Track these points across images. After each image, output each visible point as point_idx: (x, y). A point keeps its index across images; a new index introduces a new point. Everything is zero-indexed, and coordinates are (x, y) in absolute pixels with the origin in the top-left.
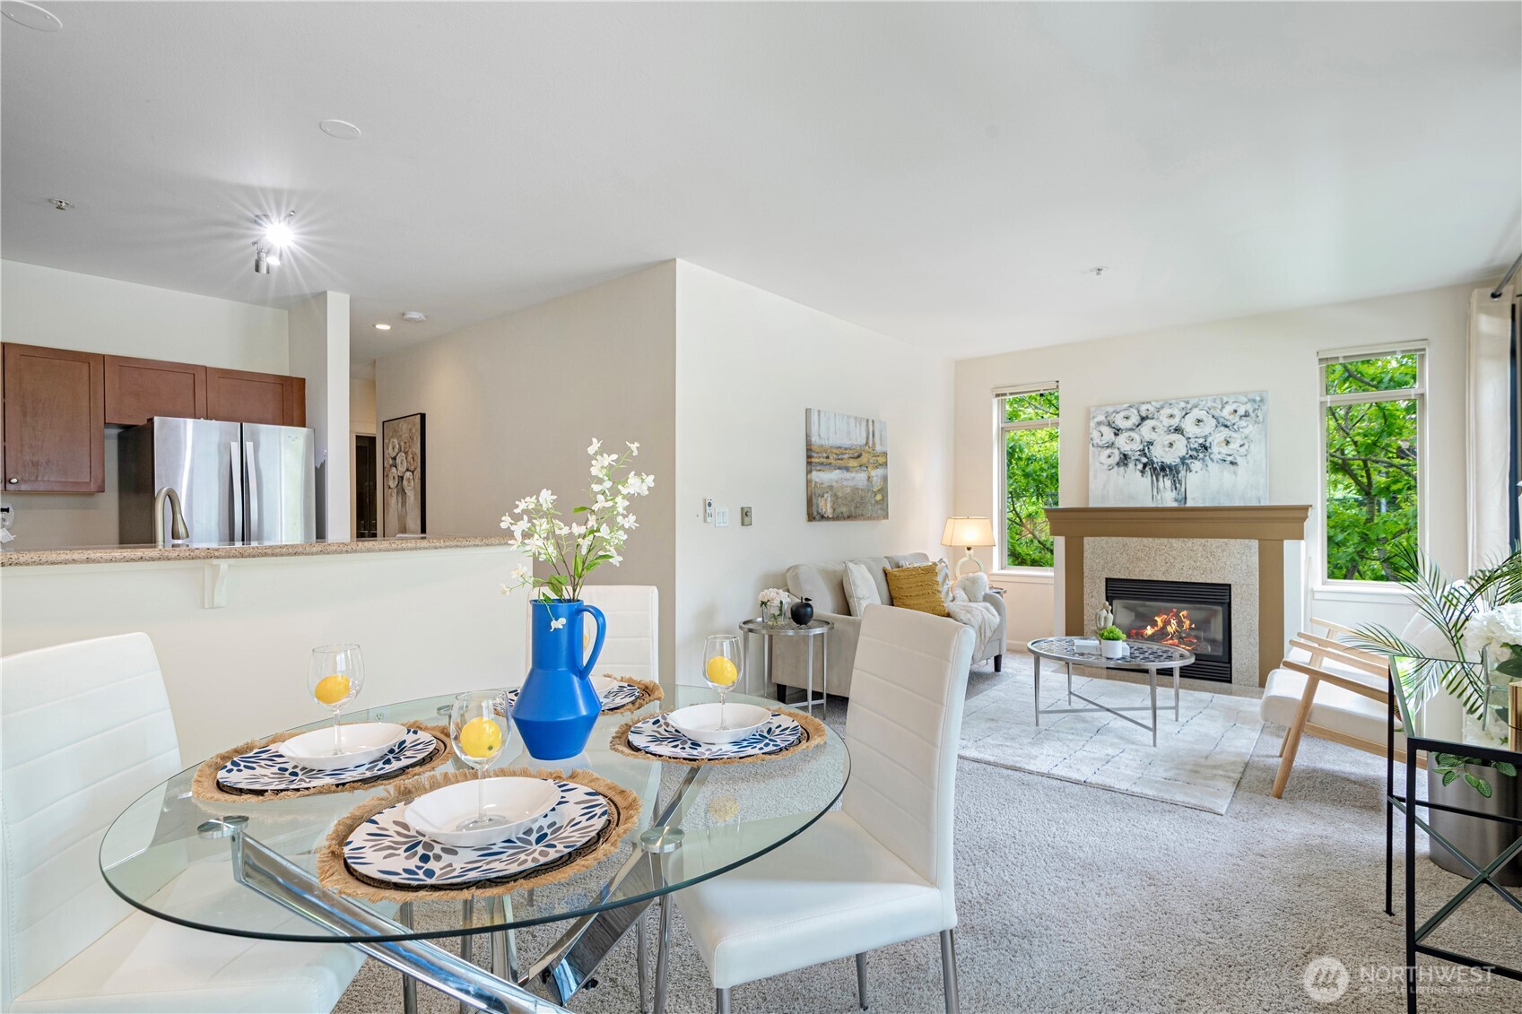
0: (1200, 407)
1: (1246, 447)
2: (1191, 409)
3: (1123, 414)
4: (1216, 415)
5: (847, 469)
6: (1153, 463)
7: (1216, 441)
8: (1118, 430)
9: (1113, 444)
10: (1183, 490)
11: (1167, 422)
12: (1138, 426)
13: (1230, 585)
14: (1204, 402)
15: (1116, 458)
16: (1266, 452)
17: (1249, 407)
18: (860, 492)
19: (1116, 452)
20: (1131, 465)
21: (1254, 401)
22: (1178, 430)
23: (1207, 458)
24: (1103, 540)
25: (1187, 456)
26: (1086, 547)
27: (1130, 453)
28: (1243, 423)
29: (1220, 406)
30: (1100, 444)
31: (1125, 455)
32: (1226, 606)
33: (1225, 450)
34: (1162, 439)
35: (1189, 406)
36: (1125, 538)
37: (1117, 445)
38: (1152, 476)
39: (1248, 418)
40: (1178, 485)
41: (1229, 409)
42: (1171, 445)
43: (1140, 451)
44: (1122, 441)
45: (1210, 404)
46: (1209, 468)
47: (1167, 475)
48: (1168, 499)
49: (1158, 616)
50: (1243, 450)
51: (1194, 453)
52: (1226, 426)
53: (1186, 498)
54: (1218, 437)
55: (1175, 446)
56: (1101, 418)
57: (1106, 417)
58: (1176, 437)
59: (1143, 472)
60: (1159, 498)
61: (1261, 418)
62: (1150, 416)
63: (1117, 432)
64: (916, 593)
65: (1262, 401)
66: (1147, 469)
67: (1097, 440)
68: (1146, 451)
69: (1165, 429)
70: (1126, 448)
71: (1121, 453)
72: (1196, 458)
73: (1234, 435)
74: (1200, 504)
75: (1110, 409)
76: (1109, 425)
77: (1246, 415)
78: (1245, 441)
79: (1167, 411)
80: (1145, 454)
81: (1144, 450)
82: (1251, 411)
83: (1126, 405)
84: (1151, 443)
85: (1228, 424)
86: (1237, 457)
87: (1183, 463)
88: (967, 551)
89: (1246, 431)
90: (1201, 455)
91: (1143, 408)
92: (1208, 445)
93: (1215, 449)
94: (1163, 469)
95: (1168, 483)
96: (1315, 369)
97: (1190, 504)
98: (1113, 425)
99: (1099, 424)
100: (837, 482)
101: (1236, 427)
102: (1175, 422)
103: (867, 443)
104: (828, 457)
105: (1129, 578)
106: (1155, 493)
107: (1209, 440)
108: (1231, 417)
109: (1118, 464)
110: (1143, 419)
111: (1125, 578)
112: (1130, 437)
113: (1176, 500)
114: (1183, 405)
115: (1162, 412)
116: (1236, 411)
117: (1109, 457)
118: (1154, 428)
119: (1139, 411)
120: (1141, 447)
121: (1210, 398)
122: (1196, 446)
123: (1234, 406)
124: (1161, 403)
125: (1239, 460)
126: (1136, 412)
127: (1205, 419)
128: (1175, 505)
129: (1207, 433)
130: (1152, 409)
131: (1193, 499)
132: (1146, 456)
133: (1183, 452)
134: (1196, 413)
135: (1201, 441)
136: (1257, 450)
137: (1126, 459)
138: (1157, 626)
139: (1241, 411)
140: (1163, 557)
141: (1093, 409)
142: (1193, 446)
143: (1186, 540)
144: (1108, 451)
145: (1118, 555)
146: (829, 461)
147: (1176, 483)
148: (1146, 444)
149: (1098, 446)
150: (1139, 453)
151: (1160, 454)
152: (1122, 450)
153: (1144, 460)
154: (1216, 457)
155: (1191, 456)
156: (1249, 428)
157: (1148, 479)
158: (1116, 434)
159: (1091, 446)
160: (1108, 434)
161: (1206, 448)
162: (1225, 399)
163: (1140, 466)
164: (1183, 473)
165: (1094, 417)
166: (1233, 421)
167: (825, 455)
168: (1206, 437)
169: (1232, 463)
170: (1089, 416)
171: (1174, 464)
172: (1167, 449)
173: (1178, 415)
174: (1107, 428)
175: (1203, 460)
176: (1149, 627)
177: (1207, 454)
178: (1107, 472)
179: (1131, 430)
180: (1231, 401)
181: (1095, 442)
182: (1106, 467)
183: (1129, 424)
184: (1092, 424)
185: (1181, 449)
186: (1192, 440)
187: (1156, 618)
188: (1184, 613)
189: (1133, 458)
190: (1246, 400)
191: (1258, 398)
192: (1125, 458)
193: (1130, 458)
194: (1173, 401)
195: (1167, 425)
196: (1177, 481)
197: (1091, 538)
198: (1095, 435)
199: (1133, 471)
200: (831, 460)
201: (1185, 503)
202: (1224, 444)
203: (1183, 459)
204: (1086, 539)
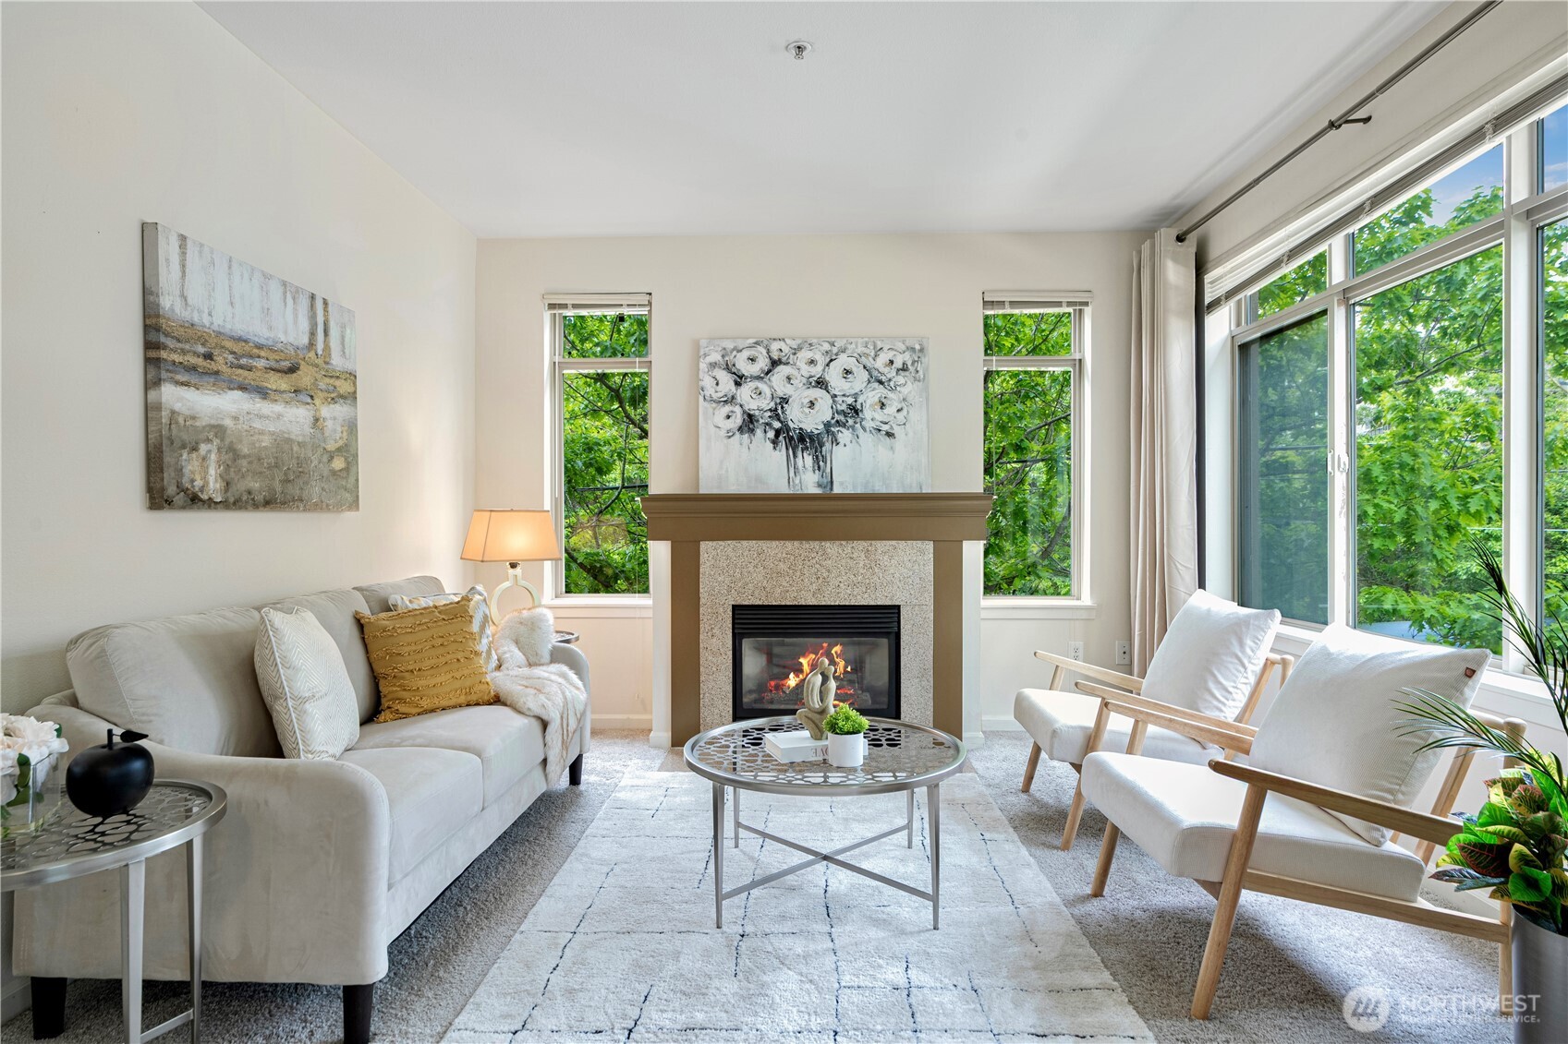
0: (849, 352)
1: (904, 412)
2: (837, 354)
3: (746, 354)
4: (869, 365)
5: (263, 393)
6: (788, 430)
7: (869, 402)
8: (741, 378)
9: (733, 397)
10: (828, 470)
11: (807, 370)
12: (767, 374)
13: (899, 606)
14: (853, 346)
15: (738, 420)
16: (928, 421)
17: (907, 357)
18: (295, 448)
19: (738, 410)
20: (759, 432)
21: (913, 349)
22: (821, 383)
23: (858, 426)
24: (728, 547)
25: (833, 422)
26: (703, 557)
27: (757, 413)
28: (900, 380)
29: (873, 354)
30: (715, 396)
31: (750, 416)
32: (893, 637)
33: (879, 415)
34: (800, 395)
35: (835, 350)
36: (760, 543)
37: (739, 400)
38: (787, 449)
39: (907, 373)
40: (821, 463)
41: (884, 358)
42: (812, 404)
43: (770, 410)
44: (745, 393)
45: (861, 349)
46: (860, 441)
47: (807, 448)
48: (809, 483)
49: (804, 655)
50: (900, 416)
51: (841, 418)
52: (881, 382)
53: (832, 482)
54: (870, 397)
55: (817, 407)
56: (716, 357)
57: (723, 356)
58: (818, 393)
59: (775, 442)
60: (797, 481)
61: (921, 373)
62: (784, 359)
63: (739, 380)
64: (433, 662)
65: (922, 350)
66: (781, 438)
67: (710, 391)
68: (780, 411)
69: (804, 380)
70: (753, 405)
71: (744, 412)
72: (844, 425)
73: (891, 395)
74: (849, 490)
75: (730, 345)
76: (728, 369)
77: (904, 369)
78: (903, 405)
79: (805, 355)
80: (778, 415)
81: (776, 410)
82: (909, 363)
83: (752, 341)
84: (785, 400)
85: (884, 379)
86: (894, 426)
87: (828, 432)
88: (511, 571)
89: (905, 390)
90: (851, 422)
91: (775, 346)
92: (859, 407)
93: (867, 414)
94: (802, 439)
95: (809, 460)
96: (977, 315)
97: (837, 490)
98: (734, 370)
99: (713, 365)
100: (236, 418)
101: (892, 384)
102: (817, 371)
103: (311, 345)
104: (209, 356)
105: (766, 603)
106: (792, 474)
107: (860, 400)
108: (886, 370)
109: (740, 429)
110: (775, 363)
111: (760, 603)
112: (756, 388)
113: (820, 485)
114: (826, 347)
115: (800, 355)
116: (892, 362)
117: (728, 417)
118: (789, 378)
119: (768, 352)
120: (772, 405)
121: (860, 341)
122: (844, 407)
123: (890, 355)
124: (799, 341)
125: (897, 430)
126: (764, 352)
127: (854, 370)
128: (818, 491)
129: (857, 390)
130: (786, 350)
131: (842, 484)
132: (779, 420)
133: (827, 416)
134: (844, 361)
135: (850, 400)
136: (917, 416)
137: (752, 423)
138: (802, 671)
139: (898, 364)
140: (814, 570)
141: (703, 343)
142: (840, 408)
143: (844, 543)
144: (727, 408)
145: (751, 569)
146: (214, 366)
147: (819, 460)
148: (778, 401)
149: (712, 400)
150: (769, 414)
151: (798, 417)
152: (746, 408)
153: (777, 425)
154: (869, 424)
155: (837, 421)
156: (908, 388)
157: (780, 455)
158: (738, 384)
159: (701, 399)
160: (727, 382)
161: (857, 412)
162: (879, 345)
163: (771, 434)
164: (827, 446)
165: (705, 355)
166: (889, 376)
167: (201, 350)
168: (856, 396)
169: (889, 435)
170: (697, 355)
171: (816, 432)
172: (807, 410)
173: (821, 360)
174: (725, 373)
175: (853, 427)
176: (792, 675)
177: (858, 420)
178: (726, 441)
179: (759, 378)
180: (885, 349)
181: (707, 394)
182: (723, 433)
183: (754, 369)
184: (703, 366)
185: (824, 412)
186: (839, 399)
187: (801, 660)
188: (837, 649)
189: (761, 421)
190: (904, 348)
191: (917, 347)
192: (749, 422)
193: (758, 421)
194: (814, 341)
195: (807, 375)
196: (820, 458)
197: (710, 543)
198: (707, 382)
199: (761, 439)
200: (219, 363)
201: (831, 489)
202: (878, 407)
203: (827, 425)
204: (704, 545)
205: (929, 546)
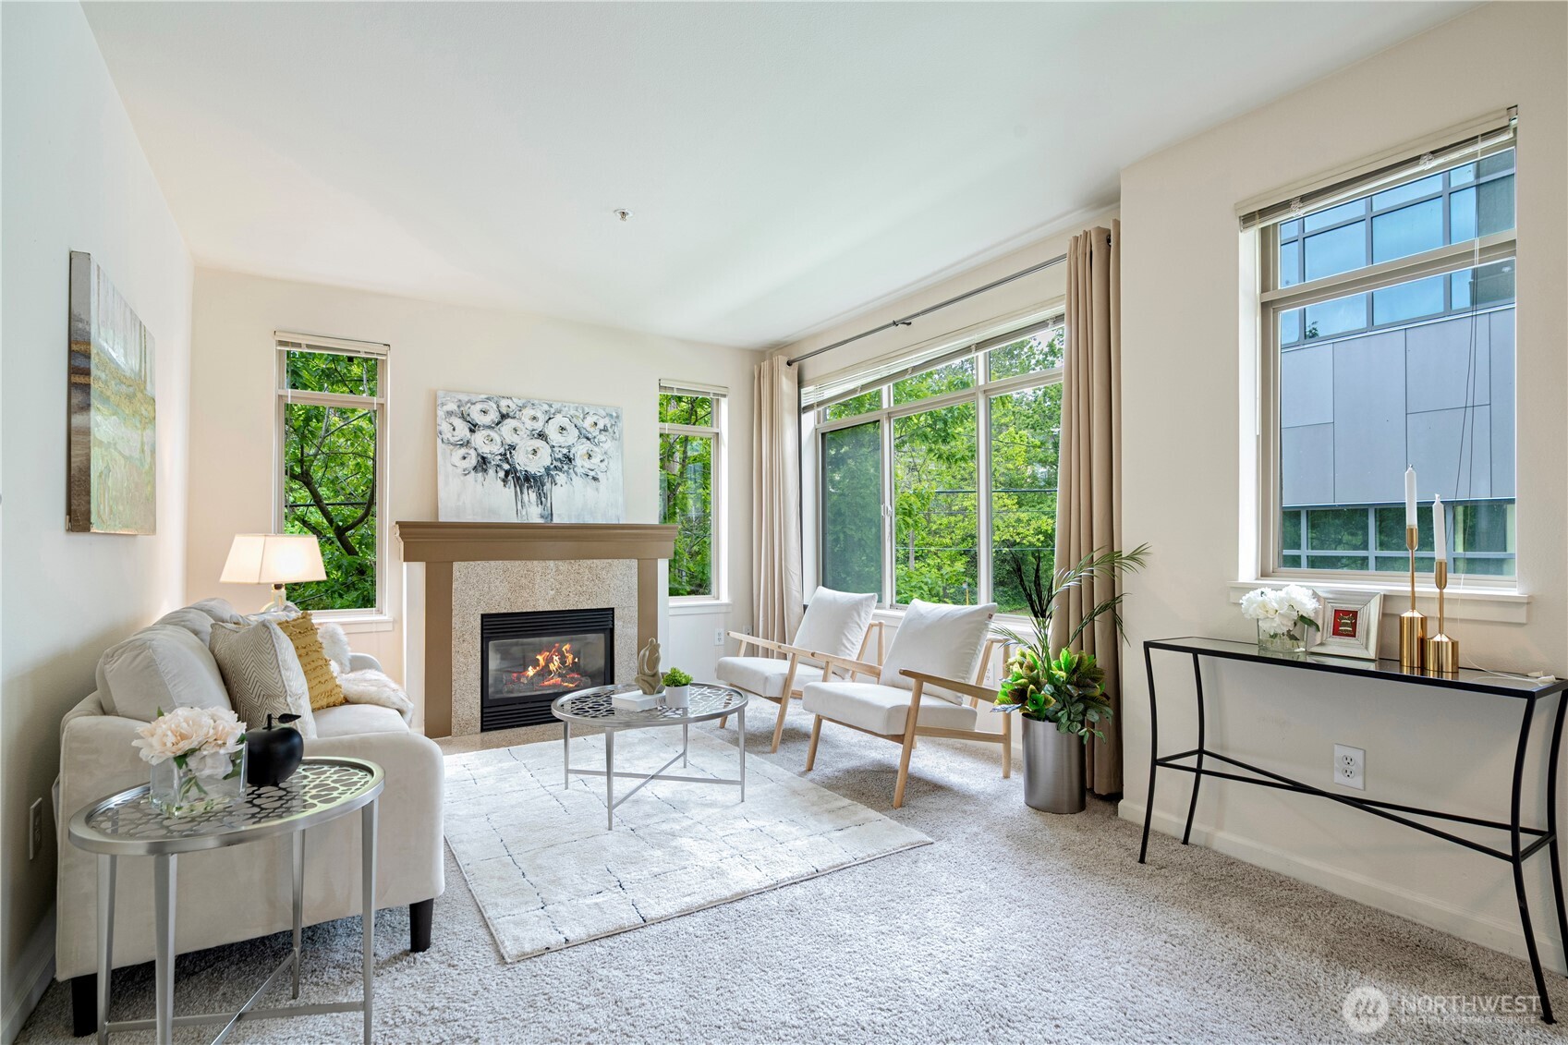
0: (563, 413)
1: (606, 463)
2: (554, 414)
3: (479, 407)
4: (578, 425)
6: (516, 471)
7: (579, 453)
8: (475, 426)
9: (468, 442)
10: (549, 505)
11: (530, 424)
12: (497, 424)
13: (613, 609)
14: (567, 409)
15: (473, 461)
16: (623, 470)
17: (607, 421)
19: (473, 452)
20: (491, 472)
21: (611, 416)
22: (542, 436)
23: (571, 471)
24: (479, 566)
25: (552, 467)
26: (456, 574)
27: (489, 456)
28: (602, 437)
29: (581, 416)
30: (452, 440)
31: (483, 458)
32: (608, 632)
33: (587, 464)
34: (525, 444)
35: (553, 411)
36: (506, 562)
37: (473, 445)
38: (515, 487)
39: (607, 433)
40: (543, 499)
41: (590, 420)
42: (535, 452)
43: (501, 454)
44: (479, 439)
45: (572, 412)
46: (574, 483)
47: (532, 487)
48: (533, 514)
49: (540, 654)
50: (603, 465)
51: (559, 464)
52: (588, 439)
53: (552, 514)
54: (580, 449)
55: (539, 454)
56: (452, 407)
57: (459, 407)
58: (539, 443)
59: (505, 481)
60: (524, 513)
61: (617, 434)
62: (511, 414)
63: (473, 428)
65: (617, 417)
66: (510, 477)
67: (447, 435)
68: (508, 456)
69: (529, 433)
70: (486, 450)
71: (478, 455)
72: (561, 470)
73: (596, 449)
74: (566, 521)
75: (465, 398)
76: (463, 417)
77: (605, 430)
78: (605, 457)
79: (528, 412)
80: (507, 459)
81: (505, 454)
82: (609, 426)
83: (484, 396)
84: (512, 447)
85: (590, 436)
86: (599, 473)
87: (548, 474)
88: (274, 591)
89: (606, 446)
90: (566, 467)
91: (503, 403)
92: (572, 456)
93: (578, 462)
94: (527, 479)
95: (533, 496)
96: (656, 395)
97: (556, 520)
98: (468, 419)
99: (450, 414)
101: (596, 440)
102: (539, 426)
105: (510, 611)
106: (519, 507)
107: (573, 451)
108: (592, 430)
109: (475, 468)
110: (504, 417)
111: (505, 611)
112: (488, 436)
113: (542, 517)
114: (546, 407)
115: (524, 411)
116: (596, 424)
117: (464, 458)
118: (515, 430)
119: (498, 407)
120: (502, 450)
121: (572, 405)
122: (560, 456)
123: (594, 419)
124: (524, 401)
125: (600, 476)
126: (495, 406)
127: (568, 427)
128: (541, 521)
129: (570, 444)
130: (513, 406)
131: (559, 515)
132: (508, 462)
133: (547, 462)
134: (559, 420)
135: (565, 451)
136: (615, 466)
137: (485, 463)
138: (539, 666)
139: (601, 426)
140: (549, 583)
141: (440, 393)
142: (557, 456)
144: (463, 451)
145: (498, 583)
147: (541, 496)
148: (507, 447)
149: (449, 443)
150: (500, 457)
151: (524, 461)
152: (480, 451)
153: (506, 467)
154: (579, 470)
155: (555, 467)
156: (608, 445)
157: (510, 491)
158: (472, 431)
159: (439, 441)
160: (462, 430)
161: (570, 460)
162: (587, 410)
163: (502, 474)
164: (547, 486)
165: (443, 404)
166: (594, 434)
168: (569, 448)
169: (595, 479)
170: (434, 403)
171: (539, 474)
172: (531, 456)
173: (542, 418)
174: (460, 421)
175: (567, 472)
176: (530, 668)
177: (571, 467)
178: (462, 478)
179: (490, 427)
180: (591, 413)
181: (445, 437)
182: (460, 471)
183: (486, 420)
184: (441, 413)
185: (545, 458)
186: (556, 449)
187: (538, 657)
188: (567, 647)
189: (493, 463)
190: (604, 414)
191: (614, 414)
192: (483, 464)
193: (490, 463)
194: (536, 402)
195: (531, 428)
196: (542, 495)
197: (463, 563)
198: (445, 427)
199: (493, 478)
201: (552, 520)
202: (586, 457)
203: (548, 469)
204: (456, 565)
205: (634, 563)
